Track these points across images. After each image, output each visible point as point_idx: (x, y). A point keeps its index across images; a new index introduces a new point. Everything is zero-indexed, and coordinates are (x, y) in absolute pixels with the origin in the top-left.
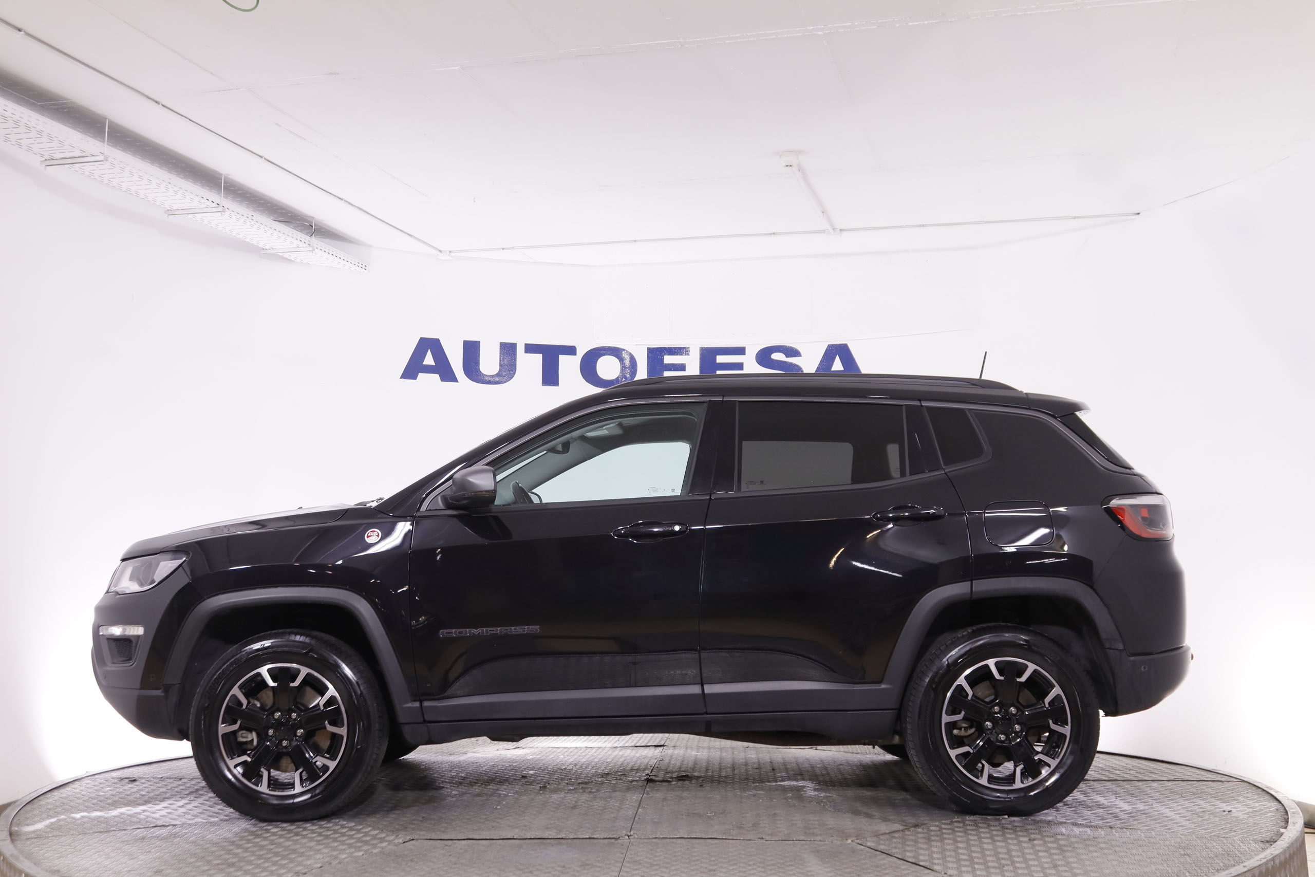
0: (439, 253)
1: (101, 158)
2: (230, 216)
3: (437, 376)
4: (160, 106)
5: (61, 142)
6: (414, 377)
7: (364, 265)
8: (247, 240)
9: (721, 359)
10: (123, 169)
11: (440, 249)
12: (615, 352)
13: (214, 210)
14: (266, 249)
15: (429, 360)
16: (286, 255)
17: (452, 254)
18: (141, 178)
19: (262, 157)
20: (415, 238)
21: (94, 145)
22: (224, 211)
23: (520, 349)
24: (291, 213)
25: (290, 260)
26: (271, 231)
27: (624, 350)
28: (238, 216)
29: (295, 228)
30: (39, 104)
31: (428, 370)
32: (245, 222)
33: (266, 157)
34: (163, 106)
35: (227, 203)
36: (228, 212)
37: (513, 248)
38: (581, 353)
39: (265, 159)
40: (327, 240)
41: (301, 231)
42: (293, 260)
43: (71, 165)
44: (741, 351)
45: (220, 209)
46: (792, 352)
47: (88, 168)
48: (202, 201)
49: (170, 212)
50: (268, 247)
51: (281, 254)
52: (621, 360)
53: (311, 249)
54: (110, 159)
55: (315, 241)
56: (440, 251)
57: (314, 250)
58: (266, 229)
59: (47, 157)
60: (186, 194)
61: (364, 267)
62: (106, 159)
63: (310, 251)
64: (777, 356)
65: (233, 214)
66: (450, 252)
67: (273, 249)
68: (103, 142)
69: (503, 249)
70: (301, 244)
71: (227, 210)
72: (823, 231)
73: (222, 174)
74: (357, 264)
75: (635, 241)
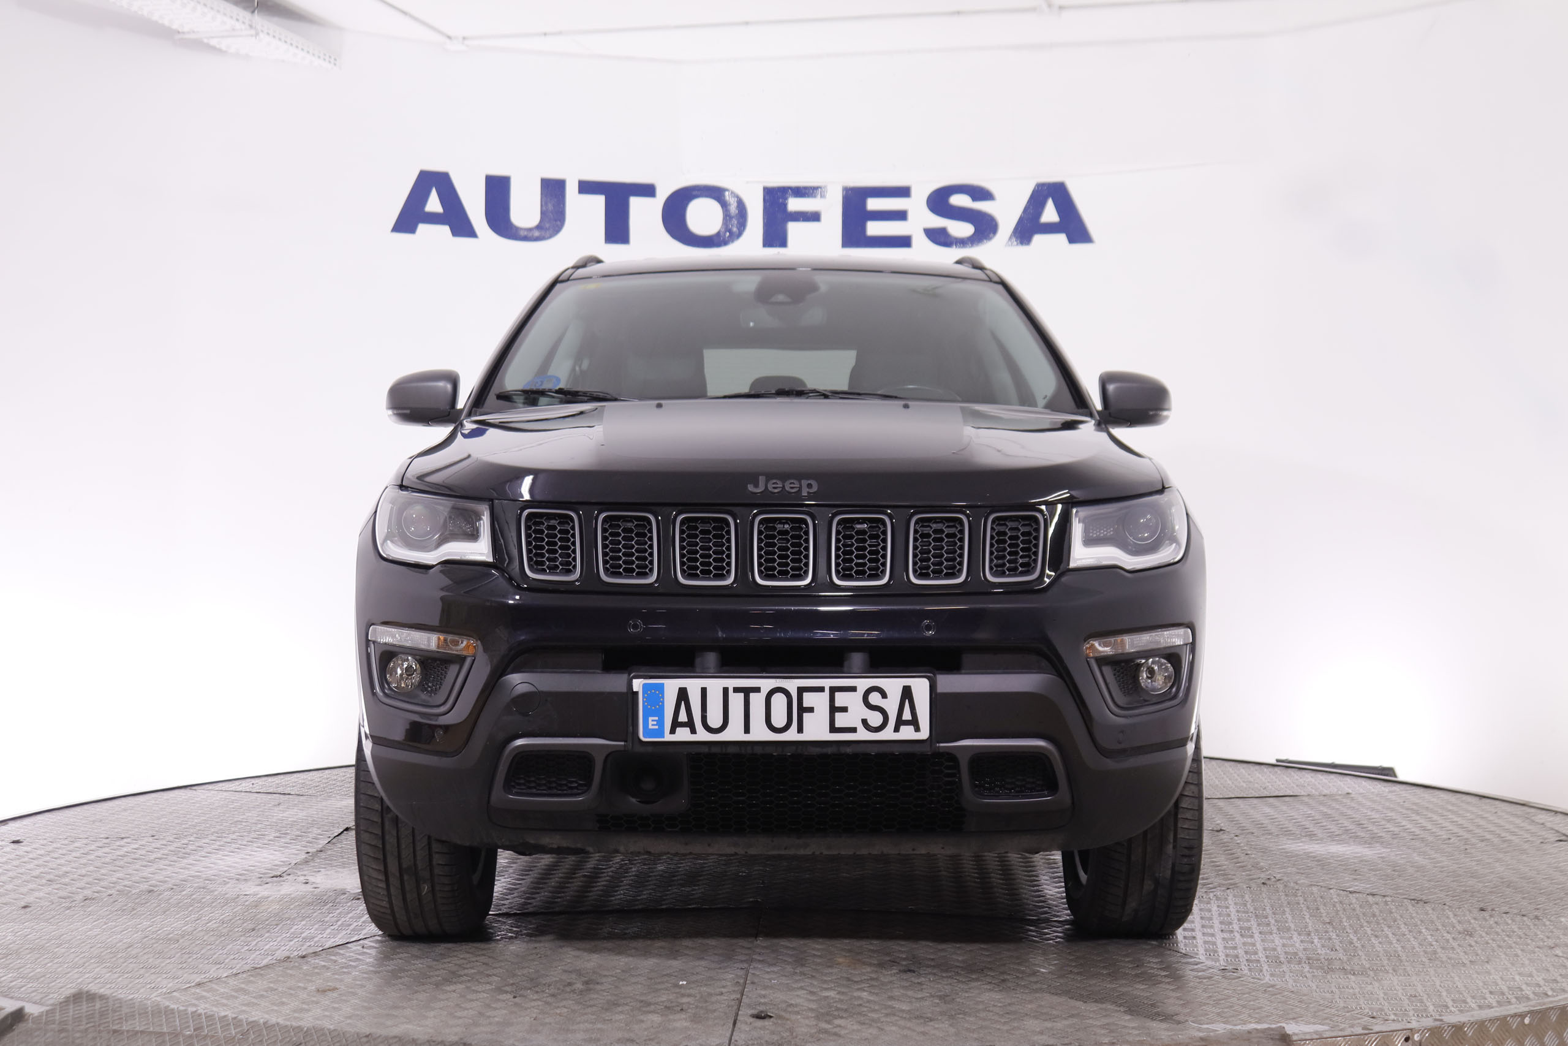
0: (447, 40)
3: (446, 229)
6: (412, 230)
7: (333, 58)
8: (155, 17)
9: (874, 204)
11: (448, 33)
12: (715, 193)
14: (183, 33)
15: (434, 204)
16: (213, 42)
17: (466, 42)
20: (411, 17)
23: (572, 189)
25: (220, 51)
26: (193, 4)
27: (727, 190)
29: (229, 0)
31: (433, 219)
37: (560, 33)
38: (663, 194)
40: (276, 19)
41: (238, 5)
42: (224, 49)
44: (903, 192)
46: (980, 193)
50: (186, 29)
51: (206, 41)
52: (724, 205)
53: (253, 32)
55: (259, 20)
56: (449, 37)
57: (257, 34)
61: (332, 60)
63: (252, 36)
64: (959, 200)
66: (464, 38)
67: (194, 32)
69: (545, 34)
70: (238, 25)
72: (1033, 9)
74: (322, 56)
75: (747, 23)
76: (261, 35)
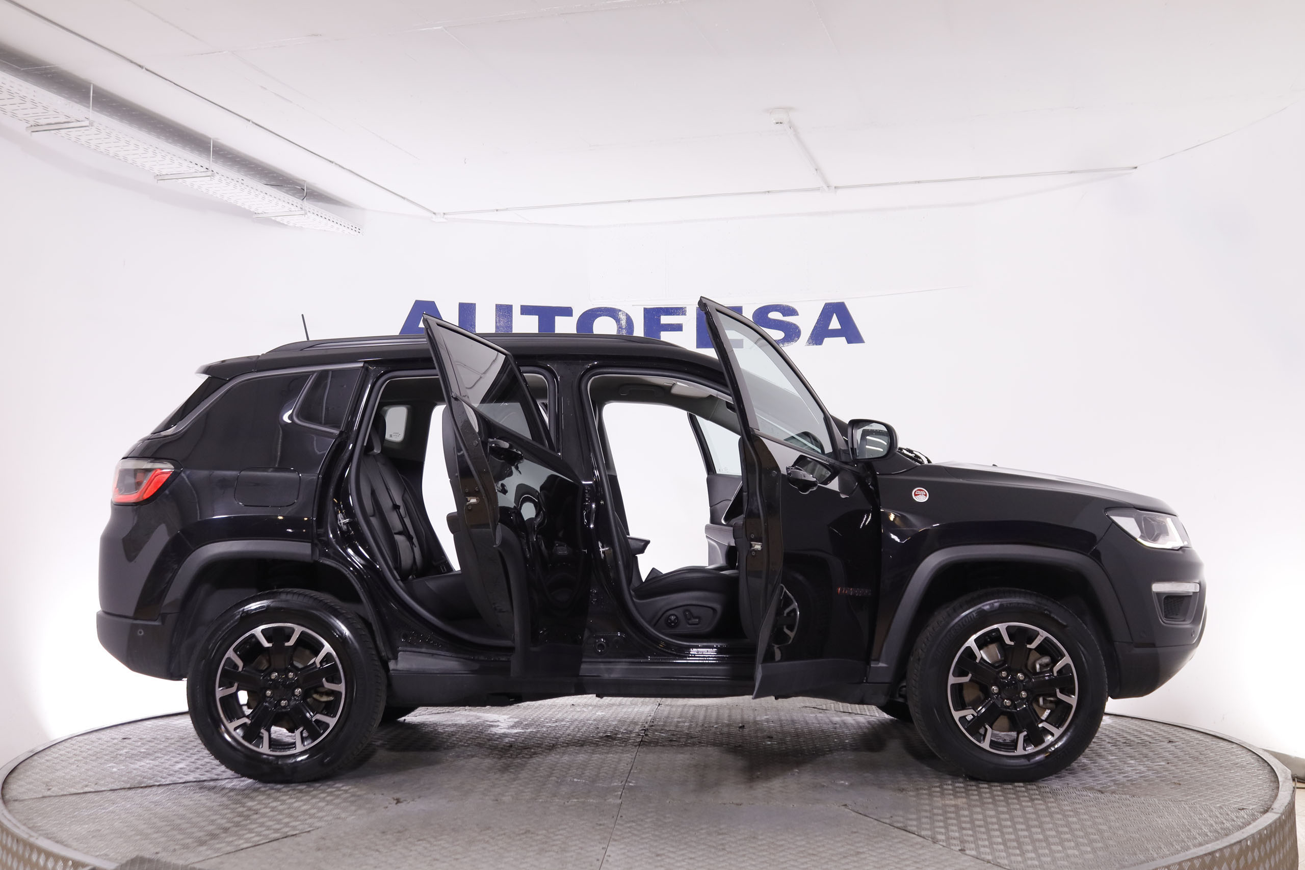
0: (434, 216)
1: (86, 123)
2: (220, 181)
4: (144, 70)
5: (45, 108)
7: (358, 228)
8: (239, 204)
10: (109, 135)
11: (435, 212)
13: (204, 174)
16: (278, 219)
17: (446, 216)
18: (128, 143)
19: (249, 121)
20: (408, 200)
21: (79, 110)
22: (213, 175)
24: (282, 176)
25: (283, 224)
26: (262, 195)
28: (229, 181)
29: (287, 192)
30: (22, 69)
32: (235, 187)
33: (254, 121)
34: (147, 70)
35: (218, 167)
36: (217, 177)
37: (507, 209)
39: (253, 122)
40: (320, 204)
41: (293, 195)
42: (286, 223)
43: (57, 131)
45: (210, 173)
47: (74, 133)
48: (191, 165)
49: (160, 177)
50: (259, 211)
51: (273, 218)
53: (303, 212)
54: (96, 124)
55: (307, 204)
56: (434, 213)
57: (306, 214)
58: (257, 193)
59: (33, 123)
60: (174, 158)
61: (357, 230)
62: (91, 124)
63: (303, 215)
65: (223, 179)
66: (444, 214)
67: (265, 213)
68: (88, 107)
69: (497, 210)
70: (293, 208)
71: (216, 174)
72: (818, 189)
73: (210, 139)
74: (351, 227)
75: (629, 201)
76: (308, 213)
